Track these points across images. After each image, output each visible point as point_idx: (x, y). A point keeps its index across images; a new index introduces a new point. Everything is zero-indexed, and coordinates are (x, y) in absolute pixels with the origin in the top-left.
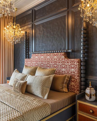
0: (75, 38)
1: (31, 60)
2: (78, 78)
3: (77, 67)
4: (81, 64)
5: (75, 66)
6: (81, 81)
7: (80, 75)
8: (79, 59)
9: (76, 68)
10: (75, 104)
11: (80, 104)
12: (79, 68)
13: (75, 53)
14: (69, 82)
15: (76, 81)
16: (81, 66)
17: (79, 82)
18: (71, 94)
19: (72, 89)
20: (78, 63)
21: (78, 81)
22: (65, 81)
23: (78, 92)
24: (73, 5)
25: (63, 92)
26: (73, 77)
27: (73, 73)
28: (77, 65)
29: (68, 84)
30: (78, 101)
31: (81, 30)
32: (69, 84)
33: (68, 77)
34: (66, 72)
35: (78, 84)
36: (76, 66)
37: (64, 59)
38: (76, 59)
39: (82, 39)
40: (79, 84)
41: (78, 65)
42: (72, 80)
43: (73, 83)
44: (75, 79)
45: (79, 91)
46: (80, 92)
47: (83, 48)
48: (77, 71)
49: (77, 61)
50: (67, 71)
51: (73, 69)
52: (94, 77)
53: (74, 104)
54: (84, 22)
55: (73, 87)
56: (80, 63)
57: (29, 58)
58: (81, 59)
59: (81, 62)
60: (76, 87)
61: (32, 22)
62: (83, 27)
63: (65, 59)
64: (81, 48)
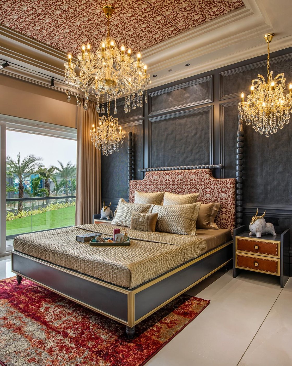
0: (226, 148)
1: (145, 182)
2: (232, 207)
3: (230, 191)
4: (236, 186)
5: (228, 190)
6: (236, 212)
7: (235, 203)
8: (233, 179)
9: (229, 193)
10: (233, 243)
11: (239, 240)
12: (234, 192)
13: (225, 170)
14: (217, 215)
15: (229, 212)
16: (237, 188)
17: (234, 213)
18: (223, 231)
19: (223, 224)
20: (233, 184)
21: (233, 211)
22: (213, 212)
23: (232, 228)
24: (222, 97)
25: (211, 228)
26: (224, 206)
27: (224, 201)
28: (231, 187)
29: (216, 218)
30: (237, 238)
31: (235, 137)
32: (218, 217)
33: (217, 206)
34: (213, 200)
35: (232, 216)
36: (230, 189)
37: (209, 179)
38: (228, 179)
39: (237, 150)
40: (234, 215)
41: (233, 187)
42: (223, 210)
43: (224, 215)
44: (227, 209)
45: (233, 226)
46: (236, 227)
47: (239, 162)
48: (230, 197)
49: (231, 181)
50: (214, 197)
51: (224, 195)
52: (255, 205)
53: (231, 243)
54: (240, 124)
55: (224, 221)
56: (235, 184)
57: (135, 178)
58: (237, 178)
59: (237, 182)
60: (229, 220)
61: (144, 116)
62: (239, 131)
63: (211, 180)
64: (236, 162)
